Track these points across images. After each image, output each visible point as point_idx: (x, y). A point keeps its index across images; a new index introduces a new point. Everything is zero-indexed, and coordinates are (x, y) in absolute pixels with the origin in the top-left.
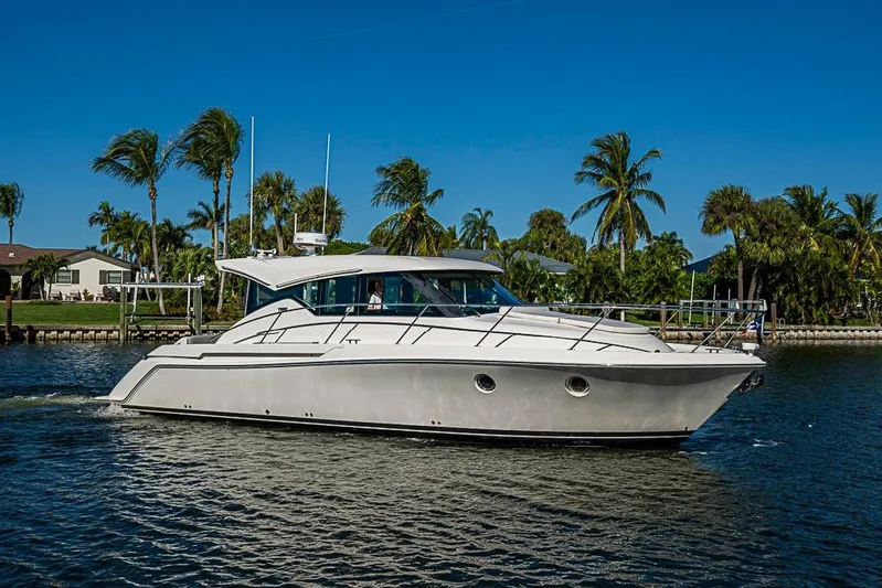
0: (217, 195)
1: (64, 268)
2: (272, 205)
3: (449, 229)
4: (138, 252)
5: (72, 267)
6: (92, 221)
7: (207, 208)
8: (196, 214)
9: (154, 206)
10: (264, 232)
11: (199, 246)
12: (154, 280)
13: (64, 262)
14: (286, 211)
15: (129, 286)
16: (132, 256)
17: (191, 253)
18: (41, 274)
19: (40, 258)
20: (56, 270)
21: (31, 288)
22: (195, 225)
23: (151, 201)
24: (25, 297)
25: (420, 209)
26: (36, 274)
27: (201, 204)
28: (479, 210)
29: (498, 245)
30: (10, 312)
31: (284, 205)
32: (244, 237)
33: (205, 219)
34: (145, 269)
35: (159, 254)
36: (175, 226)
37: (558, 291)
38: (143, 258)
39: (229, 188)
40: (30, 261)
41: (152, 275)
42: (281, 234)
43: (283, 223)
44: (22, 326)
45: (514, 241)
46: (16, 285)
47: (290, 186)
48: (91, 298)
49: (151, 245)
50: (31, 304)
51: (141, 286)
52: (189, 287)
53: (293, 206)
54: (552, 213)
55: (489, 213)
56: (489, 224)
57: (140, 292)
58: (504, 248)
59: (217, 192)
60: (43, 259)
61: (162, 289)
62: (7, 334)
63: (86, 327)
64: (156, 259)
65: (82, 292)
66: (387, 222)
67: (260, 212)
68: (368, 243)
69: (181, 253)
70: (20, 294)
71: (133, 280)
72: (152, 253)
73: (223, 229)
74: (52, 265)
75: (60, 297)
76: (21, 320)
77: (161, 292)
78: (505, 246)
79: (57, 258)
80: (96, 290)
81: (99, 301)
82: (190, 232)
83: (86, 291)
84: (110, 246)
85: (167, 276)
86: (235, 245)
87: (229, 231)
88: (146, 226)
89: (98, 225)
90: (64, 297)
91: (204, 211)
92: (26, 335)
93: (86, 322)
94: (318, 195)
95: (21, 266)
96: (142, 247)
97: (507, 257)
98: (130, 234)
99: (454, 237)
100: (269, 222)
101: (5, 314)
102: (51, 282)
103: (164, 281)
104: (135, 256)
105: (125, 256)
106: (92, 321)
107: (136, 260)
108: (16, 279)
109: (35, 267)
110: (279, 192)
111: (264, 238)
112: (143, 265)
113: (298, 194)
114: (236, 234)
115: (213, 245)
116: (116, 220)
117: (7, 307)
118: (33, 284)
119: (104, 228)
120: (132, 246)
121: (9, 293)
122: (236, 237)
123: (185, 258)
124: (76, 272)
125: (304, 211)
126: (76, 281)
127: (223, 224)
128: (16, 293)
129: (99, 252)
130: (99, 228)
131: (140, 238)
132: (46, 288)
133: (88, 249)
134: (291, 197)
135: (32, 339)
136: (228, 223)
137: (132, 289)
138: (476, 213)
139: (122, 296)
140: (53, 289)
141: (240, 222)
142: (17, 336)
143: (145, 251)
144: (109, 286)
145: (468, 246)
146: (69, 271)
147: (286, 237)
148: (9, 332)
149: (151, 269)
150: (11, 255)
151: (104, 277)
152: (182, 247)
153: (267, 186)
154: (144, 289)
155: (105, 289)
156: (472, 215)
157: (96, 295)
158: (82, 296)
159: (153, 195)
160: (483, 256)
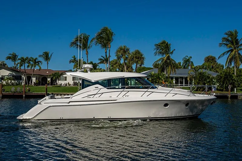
1: (62, 76)
2: (123, 56)
3: (178, 63)
6: (70, 62)
7: (104, 58)
8: (101, 59)
9: (87, 57)
10: (121, 64)
11: (101, 69)
13: (62, 74)
14: (127, 58)
19: (55, 73)
20: (60, 76)
21: (53, 82)
22: (100, 63)
24: (51, 85)
25: (169, 57)
26: (54, 78)
28: (187, 56)
30: (47, 89)
31: (126, 56)
32: (115, 66)
33: (103, 61)
36: (94, 63)
37: (214, 82)
39: (110, 51)
40: (53, 74)
42: (126, 65)
43: (126, 61)
45: (199, 66)
46: (49, 81)
47: (128, 50)
48: (70, 85)
50: (53, 87)
53: (129, 56)
54: (212, 57)
55: (191, 57)
59: (106, 53)
60: (56, 74)
65: (67, 83)
67: (119, 58)
69: (96, 71)
70: (50, 84)
74: (58, 75)
76: (50, 92)
79: (60, 73)
80: (71, 82)
81: (72, 86)
82: (99, 65)
83: (68, 83)
86: (112, 68)
87: (110, 64)
90: (62, 85)
93: (68, 92)
94: (138, 52)
95: (50, 75)
97: (196, 71)
99: (180, 65)
101: (45, 90)
102: (59, 80)
106: (70, 92)
108: (49, 79)
109: (54, 76)
110: (125, 52)
111: (121, 66)
113: (130, 52)
115: (105, 68)
116: (77, 62)
119: (74, 64)
121: (47, 83)
122: (112, 66)
124: (66, 77)
125: (132, 57)
126: (66, 80)
127: (108, 62)
128: (49, 83)
130: (72, 64)
132: (57, 81)
133: (69, 70)
134: (128, 53)
136: (110, 62)
139: (78, 84)
141: (113, 61)
144: (75, 81)
145: (184, 68)
146: (64, 77)
150: (47, 72)
151: (74, 78)
152: (96, 69)
153: (121, 50)
155: (74, 82)
156: (185, 58)
157: (72, 84)
158: (68, 84)
159: (87, 54)
160: (189, 71)
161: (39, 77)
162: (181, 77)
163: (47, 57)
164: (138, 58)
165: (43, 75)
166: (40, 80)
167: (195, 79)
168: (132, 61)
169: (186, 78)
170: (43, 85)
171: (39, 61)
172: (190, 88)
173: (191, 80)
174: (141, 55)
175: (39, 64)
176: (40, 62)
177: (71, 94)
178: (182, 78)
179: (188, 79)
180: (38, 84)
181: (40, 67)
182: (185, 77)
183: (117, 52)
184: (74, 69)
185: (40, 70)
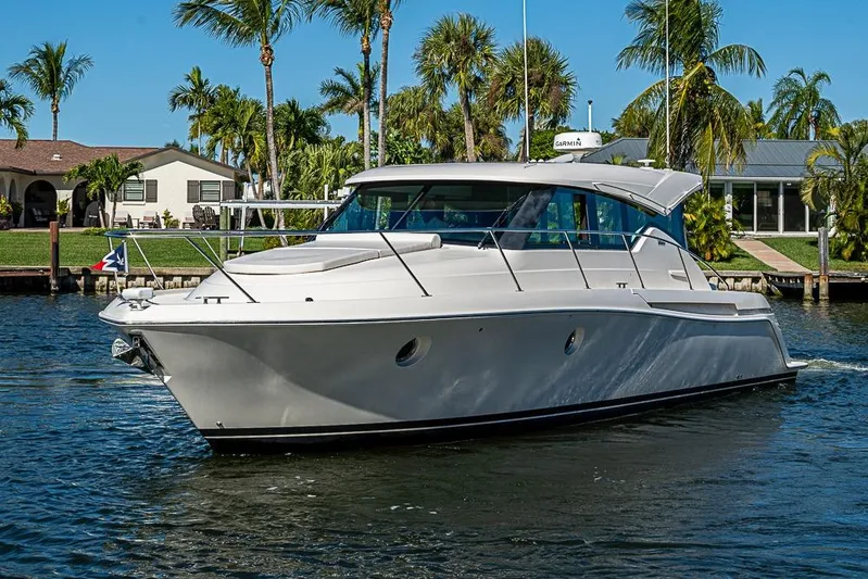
0: (367, 58)
1: (134, 178)
2: (456, 71)
3: (751, 104)
4: (246, 151)
5: (147, 175)
6: (177, 100)
7: (349, 78)
8: (335, 89)
9: (269, 77)
10: (442, 115)
11: (341, 140)
12: (270, 196)
13: (134, 168)
14: (478, 80)
15: (232, 206)
16: (237, 157)
17: (328, 153)
18: (100, 187)
19: (98, 163)
20: (123, 180)
21: (86, 210)
22: (335, 105)
23: (264, 69)
24: (78, 223)
26: (93, 188)
27: (340, 72)
28: (800, 72)
29: (835, 132)
30: (56, 246)
31: (475, 72)
32: (410, 124)
33: (348, 95)
34: (257, 177)
35: (278, 154)
36: (303, 108)
38: (255, 160)
39: (386, 44)
40: (83, 169)
41: (267, 188)
42: (470, 119)
43: (473, 100)
44: (75, 269)
46: (63, 204)
47: (483, 38)
48: (174, 224)
49: (266, 139)
50: (87, 234)
51: (252, 206)
52: (325, 206)
53: (489, 73)
55: (821, 76)
56: (821, 97)
57: (250, 215)
58: (846, 138)
59: (367, 53)
60: (103, 165)
61: (284, 210)
62: (53, 282)
63: (167, 271)
64: (273, 162)
65: (161, 215)
66: (648, 95)
67: (436, 83)
68: (612, 131)
69: (312, 152)
70: (70, 218)
71: (238, 194)
72: (267, 151)
73: (378, 113)
74: (116, 173)
75: (128, 224)
76: (73, 259)
77: (282, 216)
78: (848, 134)
79: (124, 161)
80: (183, 212)
81: (188, 229)
82: (326, 117)
83: (167, 213)
84: (203, 141)
85: (291, 189)
86: (397, 138)
87: (386, 115)
88: (258, 109)
89: (185, 107)
90: (135, 223)
91: (346, 84)
92: (81, 282)
93: (168, 262)
94: (538, 52)
95: (70, 174)
96: (251, 142)
97: (850, 152)
98: (234, 123)
99: (759, 119)
100: (451, 98)
101: (49, 250)
102: (115, 200)
103: (286, 196)
104: (241, 156)
105: (225, 156)
106: (178, 262)
107: (243, 166)
108: (64, 195)
109: (92, 178)
110: (467, 50)
111: (442, 124)
112: (253, 172)
113: (497, 51)
114: (398, 120)
115: (362, 137)
116: (212, 101)
117: (51, 240)
118: (88, 202)
119: (193, 112)
120: (237, 140)
121: (53, 217)
122: (398, 123)
123: (320, 159)
124: (153, 184)
125: (508, 79)
126: (152, 198)
127: (377, 104)
128: (64, 217)
129: (185, 152)
130: (185, 112)
131: (248, 128)
132: (109, 205)
133: (169, 147)
134: (486, 56)
135: (90, 289)
136: (386, 102)
137: (238, 211)
138: (795, 76)
139: (222, 220)
140: (120, 210)
141: (403, 100)
142: (67, 285)
143: (257, 149)
144: (203, 205)
145: (783, 135)
146: (140, 182)
147: (477, 123)
148: (57, 278)
149: (265, 177)
150: (56, 157)
151: (195, 190)
152: (315, 141)
153: (447, 40)
154: (255, 211)
155: (195, 210)
156: (788, 80)
157: (182, 220)
158: (162, 221)
159: (268, 58)
160: (811, 151)
161: (13, 182)
162: (763, 187)
163: (51, 73)
164: (540, 84)
165: (34, 174)
166: (20, 199)
167: (841, 197)
168: (505, 98)
169: (793, 192)
170: (31, 222)
171: (16, 101)
172: (814, 243)
173: (820, 201)
174: (556, 68)
175: (15, 113)
176: (23, 103)
177: (184, 273)
178: (772, 189)
179: (807, 196)
180: (8, 218)
181: (22, 132)
182: (785, 183)
183: (426, 51)
184: (192, 138)
185: (20, 144)
